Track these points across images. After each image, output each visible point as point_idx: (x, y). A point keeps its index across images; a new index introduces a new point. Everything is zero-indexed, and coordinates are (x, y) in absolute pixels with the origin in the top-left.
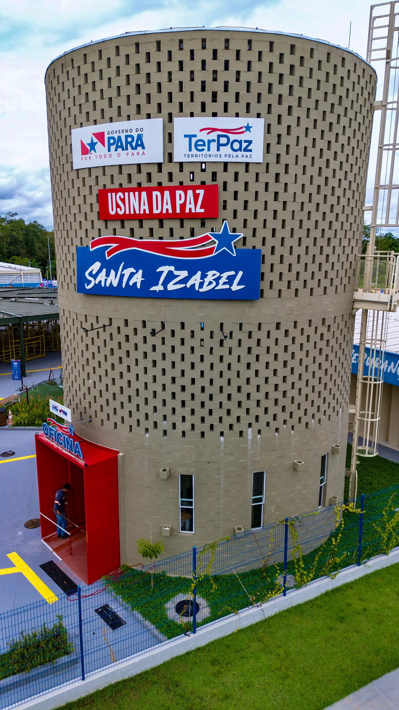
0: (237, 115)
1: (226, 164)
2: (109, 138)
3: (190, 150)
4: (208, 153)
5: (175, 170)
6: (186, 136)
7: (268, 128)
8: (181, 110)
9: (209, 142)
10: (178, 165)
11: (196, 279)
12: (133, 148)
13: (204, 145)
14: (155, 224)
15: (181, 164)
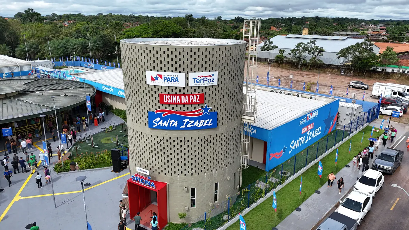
0: (209, 71)
1: (206, 87)
2: (164, 77)
3: (195, 83)
4: (201, 83)
5: (189, 89)
6: (193, 78)
7: (219, 73)
8: (191, 70)
9: (201, 80)
10: (190, 87)
11: (197, 123)
12: (174, 81)
13: (199, 81)
14: (182, 106)
15: (191, 87)
